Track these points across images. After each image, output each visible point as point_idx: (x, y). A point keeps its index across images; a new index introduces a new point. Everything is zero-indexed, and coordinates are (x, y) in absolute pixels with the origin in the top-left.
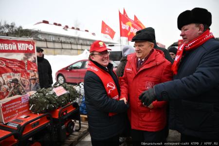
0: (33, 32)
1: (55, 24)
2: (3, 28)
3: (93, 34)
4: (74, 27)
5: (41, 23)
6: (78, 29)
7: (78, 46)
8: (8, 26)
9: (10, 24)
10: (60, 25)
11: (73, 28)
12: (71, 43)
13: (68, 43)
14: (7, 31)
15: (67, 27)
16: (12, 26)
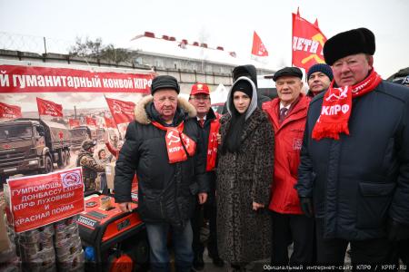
0: (129, 53)
1: (165, 38)
2: (85, 47)
3: (233, 54)
4: (197, 41)
5: (142, 36)
6: (205, 46)
7: (208, 77)
8: (91, 45)
9: (94, 41)
10: (173, 39)
11: (196, 44)
12: (195, 73)
13: (190, 73)
14: (89, 52)
15: (185, 42)
16: (98, 45)
